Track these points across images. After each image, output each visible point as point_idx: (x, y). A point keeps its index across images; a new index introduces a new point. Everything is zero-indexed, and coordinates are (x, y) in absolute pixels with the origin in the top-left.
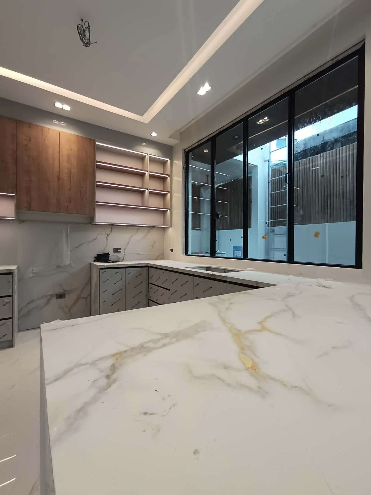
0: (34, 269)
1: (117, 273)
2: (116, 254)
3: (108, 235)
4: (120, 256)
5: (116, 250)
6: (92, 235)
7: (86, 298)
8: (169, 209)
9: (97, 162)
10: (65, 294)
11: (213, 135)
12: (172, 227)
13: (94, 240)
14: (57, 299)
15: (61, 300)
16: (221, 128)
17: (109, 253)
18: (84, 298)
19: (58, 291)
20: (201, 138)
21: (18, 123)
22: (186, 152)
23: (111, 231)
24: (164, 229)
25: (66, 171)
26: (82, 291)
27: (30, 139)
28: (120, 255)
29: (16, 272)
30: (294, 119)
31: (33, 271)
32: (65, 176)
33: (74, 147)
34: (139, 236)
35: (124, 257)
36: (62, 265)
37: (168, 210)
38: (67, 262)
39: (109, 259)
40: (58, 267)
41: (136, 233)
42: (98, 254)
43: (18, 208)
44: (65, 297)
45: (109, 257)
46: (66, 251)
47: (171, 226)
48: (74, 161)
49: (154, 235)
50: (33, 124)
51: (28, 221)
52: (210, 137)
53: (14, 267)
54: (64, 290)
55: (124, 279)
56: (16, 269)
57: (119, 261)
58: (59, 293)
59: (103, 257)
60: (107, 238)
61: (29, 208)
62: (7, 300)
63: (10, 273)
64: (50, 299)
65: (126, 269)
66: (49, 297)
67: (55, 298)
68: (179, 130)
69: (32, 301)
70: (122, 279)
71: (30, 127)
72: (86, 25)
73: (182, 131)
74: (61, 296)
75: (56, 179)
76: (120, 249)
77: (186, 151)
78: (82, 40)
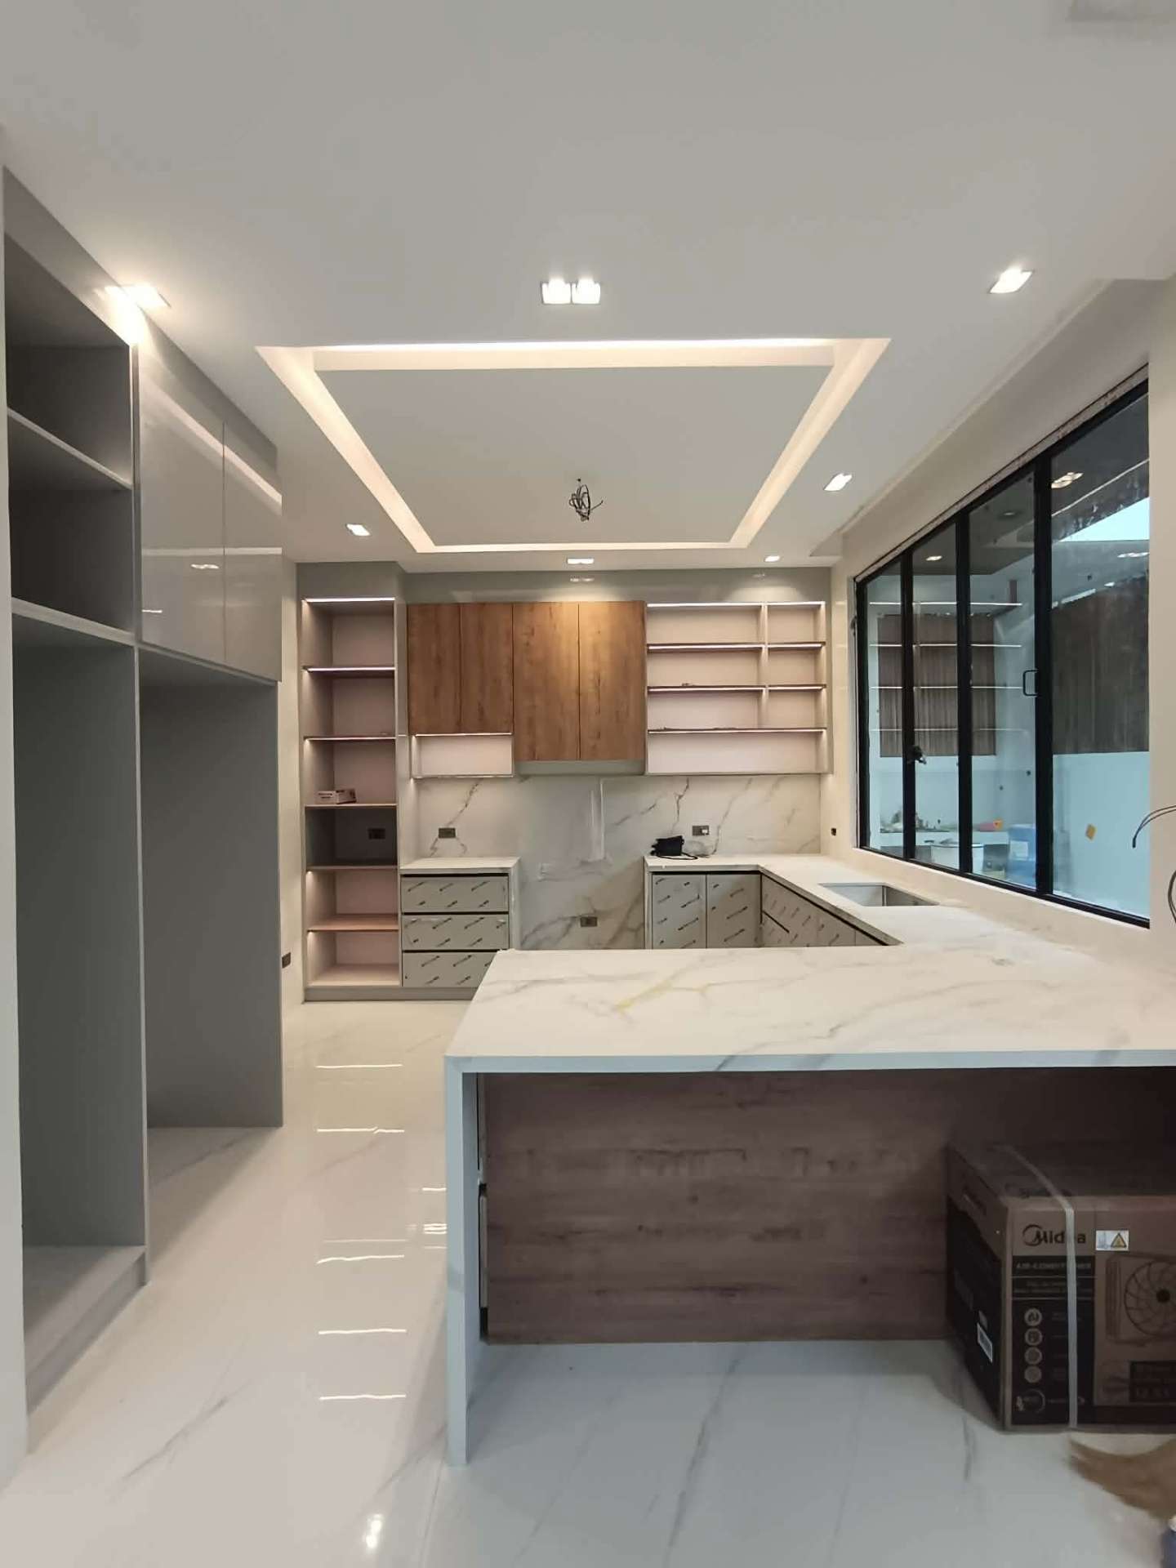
0: (545, 865)
1: (688, 883)
2: (699, 838)
3: (680, 797)
4: (706, 844)
5: (698, 831)
6: (646, 797)
7: (636, 931)
8: (825, 728)
9: (648, 645)
10: (596, 918)
11: (904, 547)
12: (832, 773)
13: (651, 808)
14: (582, 926)
15: (589, 930)
16: (929, 524)
17: (681, 837)
18: (632, 930)
19: (584, 911)
20: (882, 553)
21: (514, 607)
22: (857, 583)
23: (687, 787)
24: (819, 776)
25: (591, 676)
26: (628, 917)
27: (533, 630)
28: (707, 841)
29: (512, 873)
30: (1050, 517)
31: (542, 868)
32: (588, 687)
33: (605, 627)
34: (755, 794)
35: (716, 845)
36: (590, 860)
37: (824, 731)
38: (599, 854)
39: (683, 851)
40: (584, 863)
41: (747, 788)
42: (659, 838)
43: (517, 758)
44: (596, 925)
45: (683, 846)
46: (597, 832)
47: (831, 771)
48: (605, 655)
49: (789, 794)
50: (536, 603)
51: (535, 775)
52: (898, 552)
53: (509, 863)
54: (595, 911)
55: (703, 897)
56: (514, 867)
57: (704, 856)
58: (587, 916)
59: (669, 846)
60: (678, 803)
61: (533, 756)
62: (501, 919)
63: (504, 874)
64: (570, 926)
65: (708, 876)
66: (568, 922)
67: (579, 924)
68: (839, 530)
69: (541, 926)
70: (699, 897)
71: (532, 610)
72: (584, 490)
73: (846, 529)
74: (589, 921)
75: (574, 696)
76: (707, 827)
77: (858, 580)
78: (579, 513)
